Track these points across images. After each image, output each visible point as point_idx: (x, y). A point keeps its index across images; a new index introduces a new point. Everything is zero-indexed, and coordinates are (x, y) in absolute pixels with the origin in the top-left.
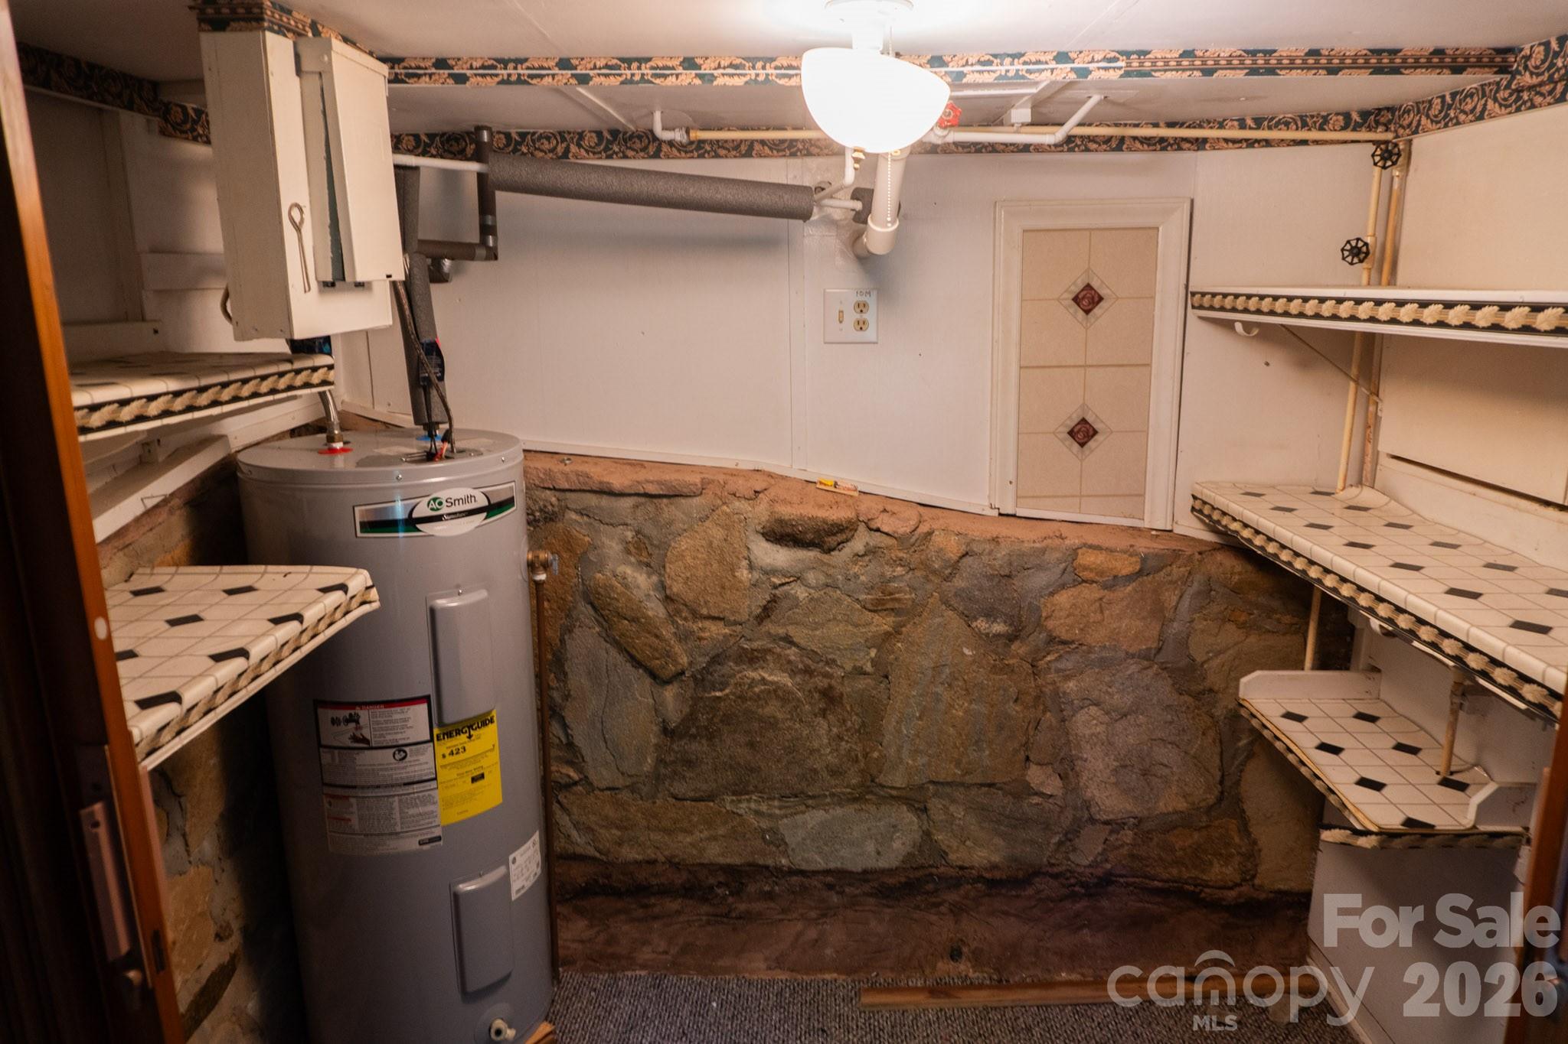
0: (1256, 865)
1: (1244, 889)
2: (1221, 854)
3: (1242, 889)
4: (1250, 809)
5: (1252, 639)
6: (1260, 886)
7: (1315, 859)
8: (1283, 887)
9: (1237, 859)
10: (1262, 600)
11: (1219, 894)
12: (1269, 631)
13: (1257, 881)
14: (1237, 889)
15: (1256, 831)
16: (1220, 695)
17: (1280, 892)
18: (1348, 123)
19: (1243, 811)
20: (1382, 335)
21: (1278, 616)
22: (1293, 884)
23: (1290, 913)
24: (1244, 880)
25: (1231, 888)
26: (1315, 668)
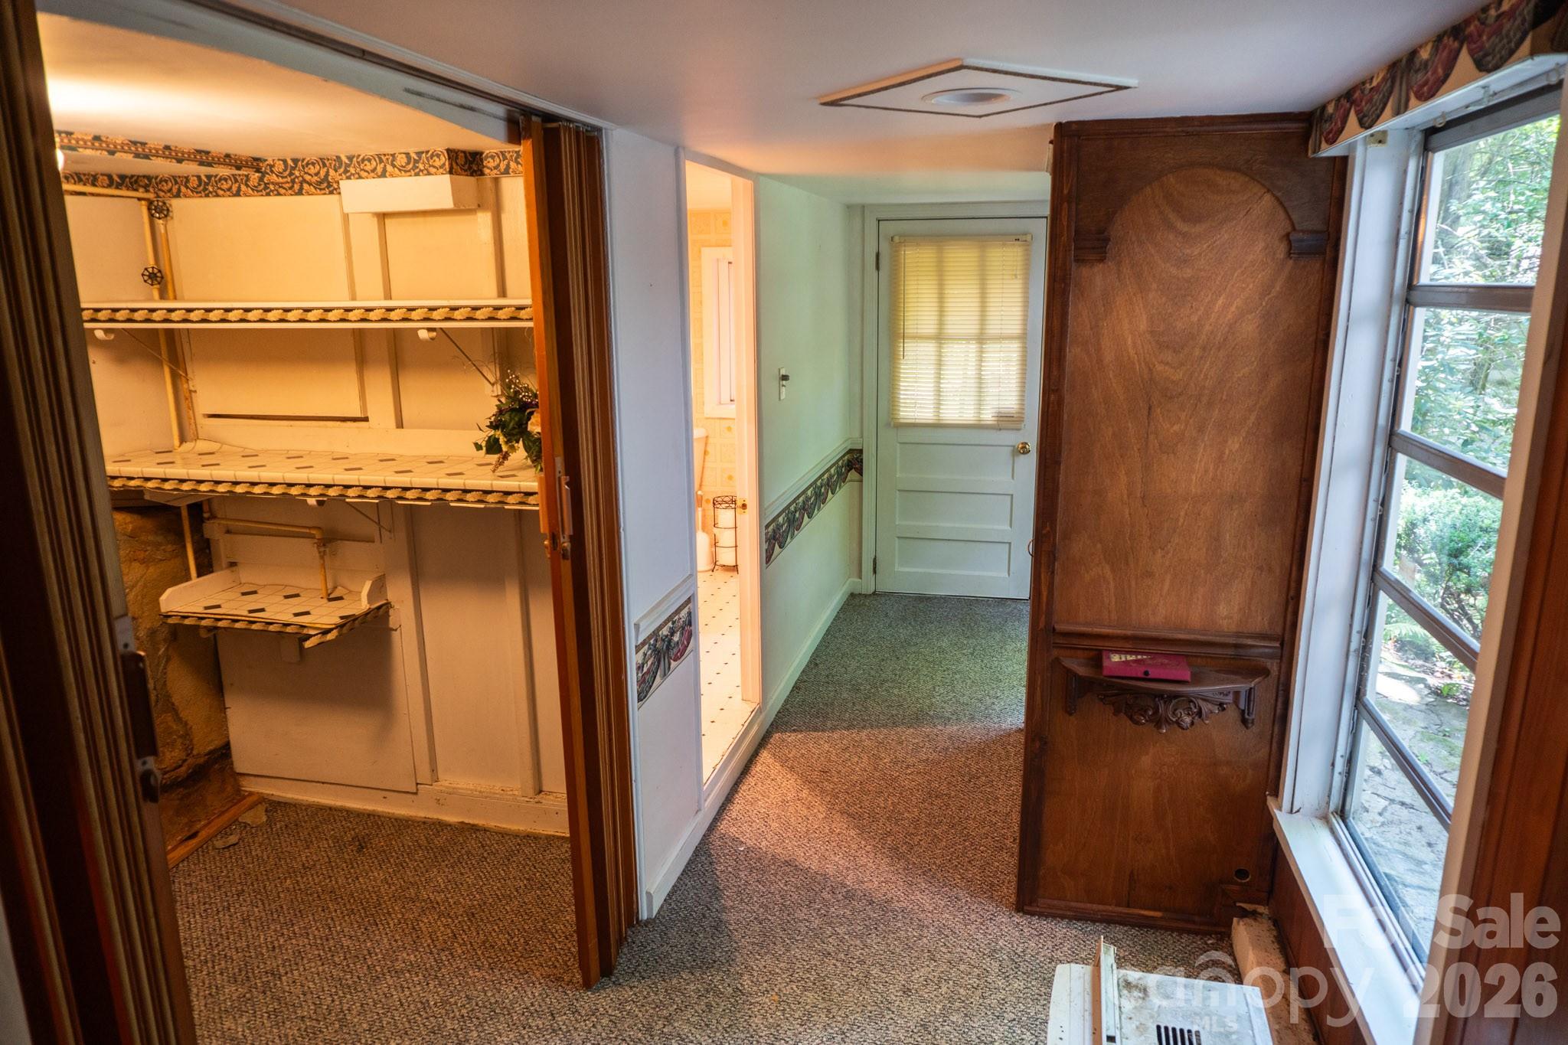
0: (191, 740)
1: (190, 761)
2: (168, 744)
3: (189, 761)
4: (176, 699)
5: (151, 569)
6: (198, 754)
7: (226, 717)
8: (211, 748)
9: (179, 741)
10: (151, 538)
11: (174, 774)
12: (161, 560)
13: (195, 752)
14: (186, 763)
15: (184, 715)
16: (140, 620)
17: (211, 752)
18: (111, 183)
19: (173, 704)
20: (179, 329)
21: (163, 547)
22: (216, 742)
23: (216, 766)
24: (188, 755)
25: (181, 766)
26: (199, 575)
